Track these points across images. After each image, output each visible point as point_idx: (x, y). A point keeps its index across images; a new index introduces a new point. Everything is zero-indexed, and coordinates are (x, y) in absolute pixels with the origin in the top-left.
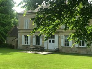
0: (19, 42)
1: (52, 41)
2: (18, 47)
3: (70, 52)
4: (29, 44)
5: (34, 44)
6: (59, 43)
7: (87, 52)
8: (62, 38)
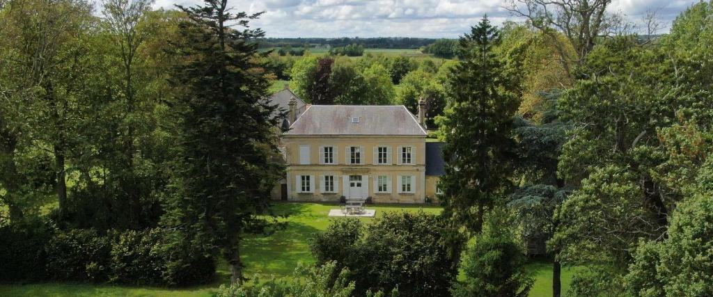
0: (289, 188)
1: (356, 185)
2: (289, 197)
3: (389, 201)
4: (312, 190)
5: (323, 190)
6: (370, 188)
7: (415, 200)
8: (376, 180)
